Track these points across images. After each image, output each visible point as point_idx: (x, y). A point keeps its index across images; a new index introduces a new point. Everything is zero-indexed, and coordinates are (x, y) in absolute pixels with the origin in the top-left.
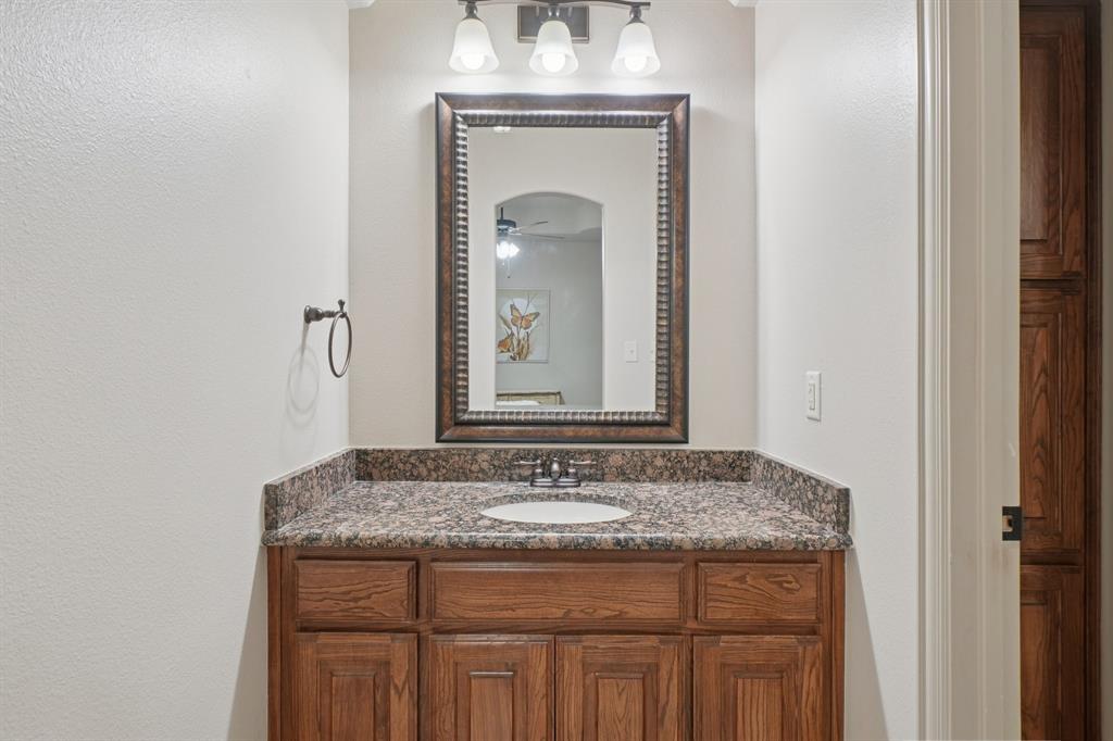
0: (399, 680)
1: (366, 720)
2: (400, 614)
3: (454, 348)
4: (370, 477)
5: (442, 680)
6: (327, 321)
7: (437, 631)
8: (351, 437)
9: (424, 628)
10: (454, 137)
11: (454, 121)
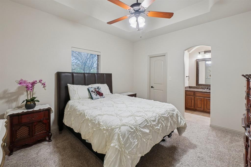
0: (193, 99)
1: (191, 101)
2: (193, 95)
3: (198, 79)
4: (190, 88)
5: (196, 99)
6: (188, 77)
7: (196, 96)
8: (189, 85)
9: (195, 96)
10: (198, 62)
11: (198, 61)
